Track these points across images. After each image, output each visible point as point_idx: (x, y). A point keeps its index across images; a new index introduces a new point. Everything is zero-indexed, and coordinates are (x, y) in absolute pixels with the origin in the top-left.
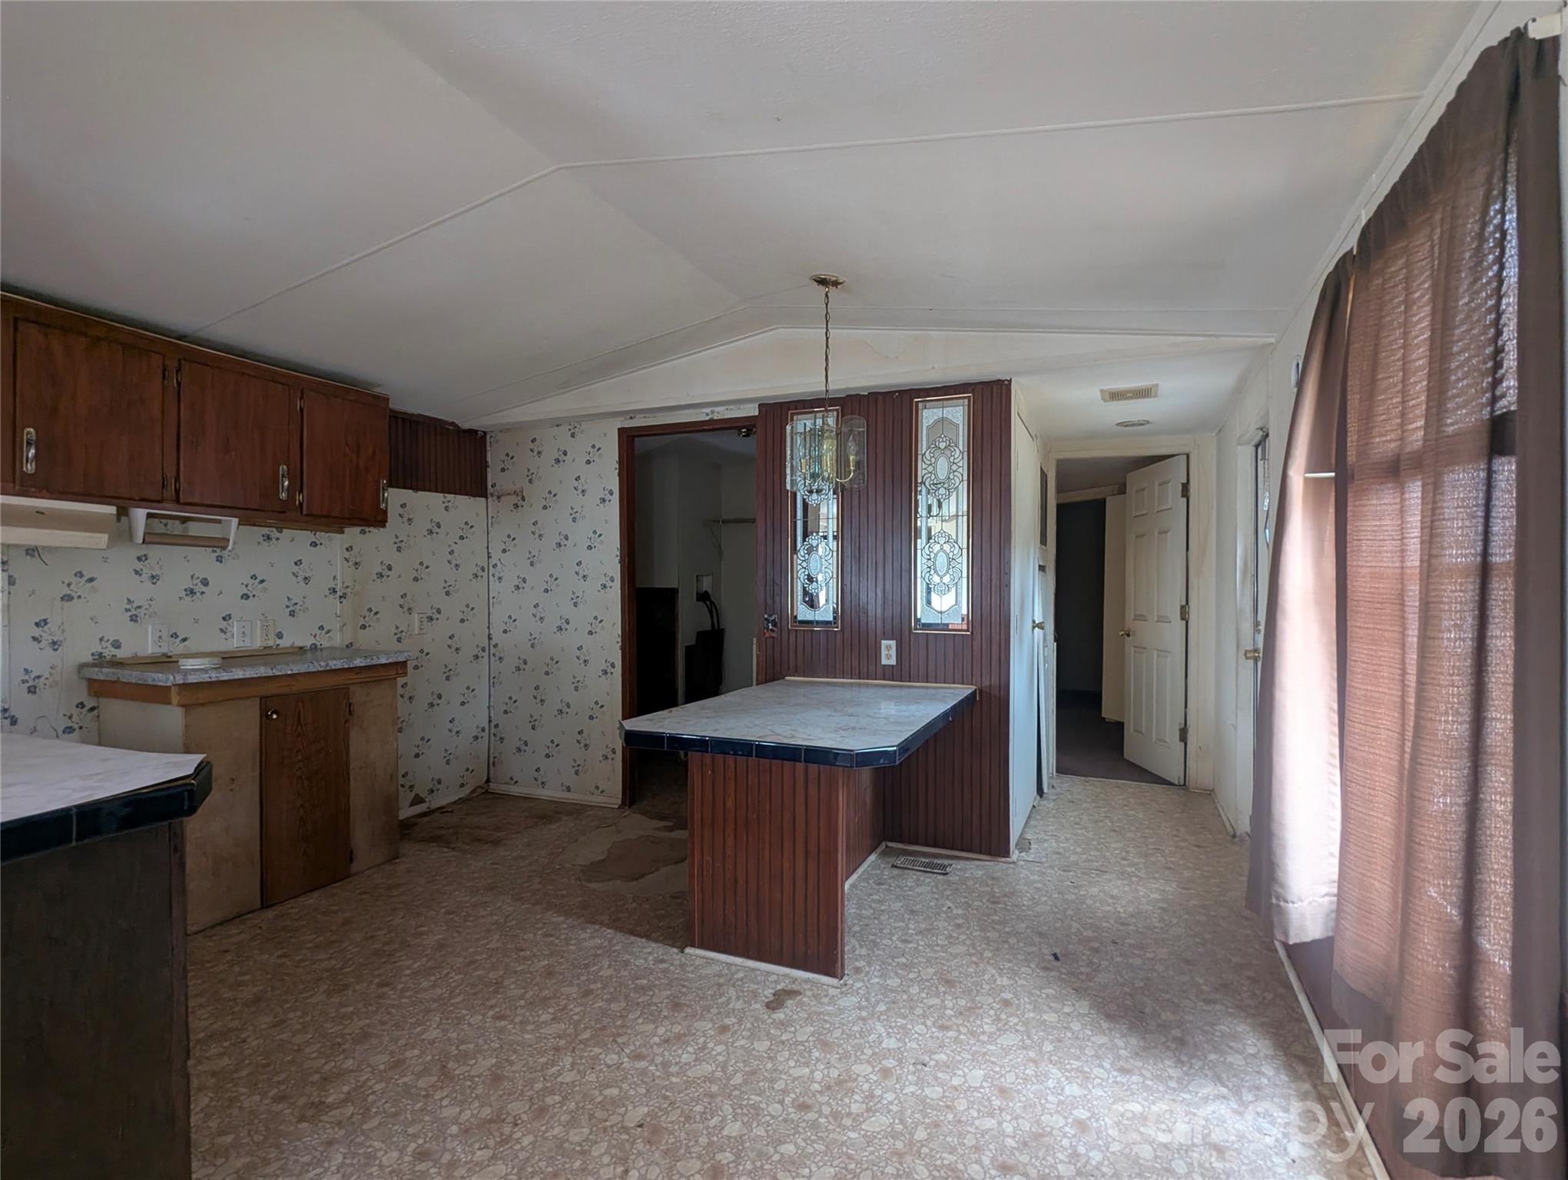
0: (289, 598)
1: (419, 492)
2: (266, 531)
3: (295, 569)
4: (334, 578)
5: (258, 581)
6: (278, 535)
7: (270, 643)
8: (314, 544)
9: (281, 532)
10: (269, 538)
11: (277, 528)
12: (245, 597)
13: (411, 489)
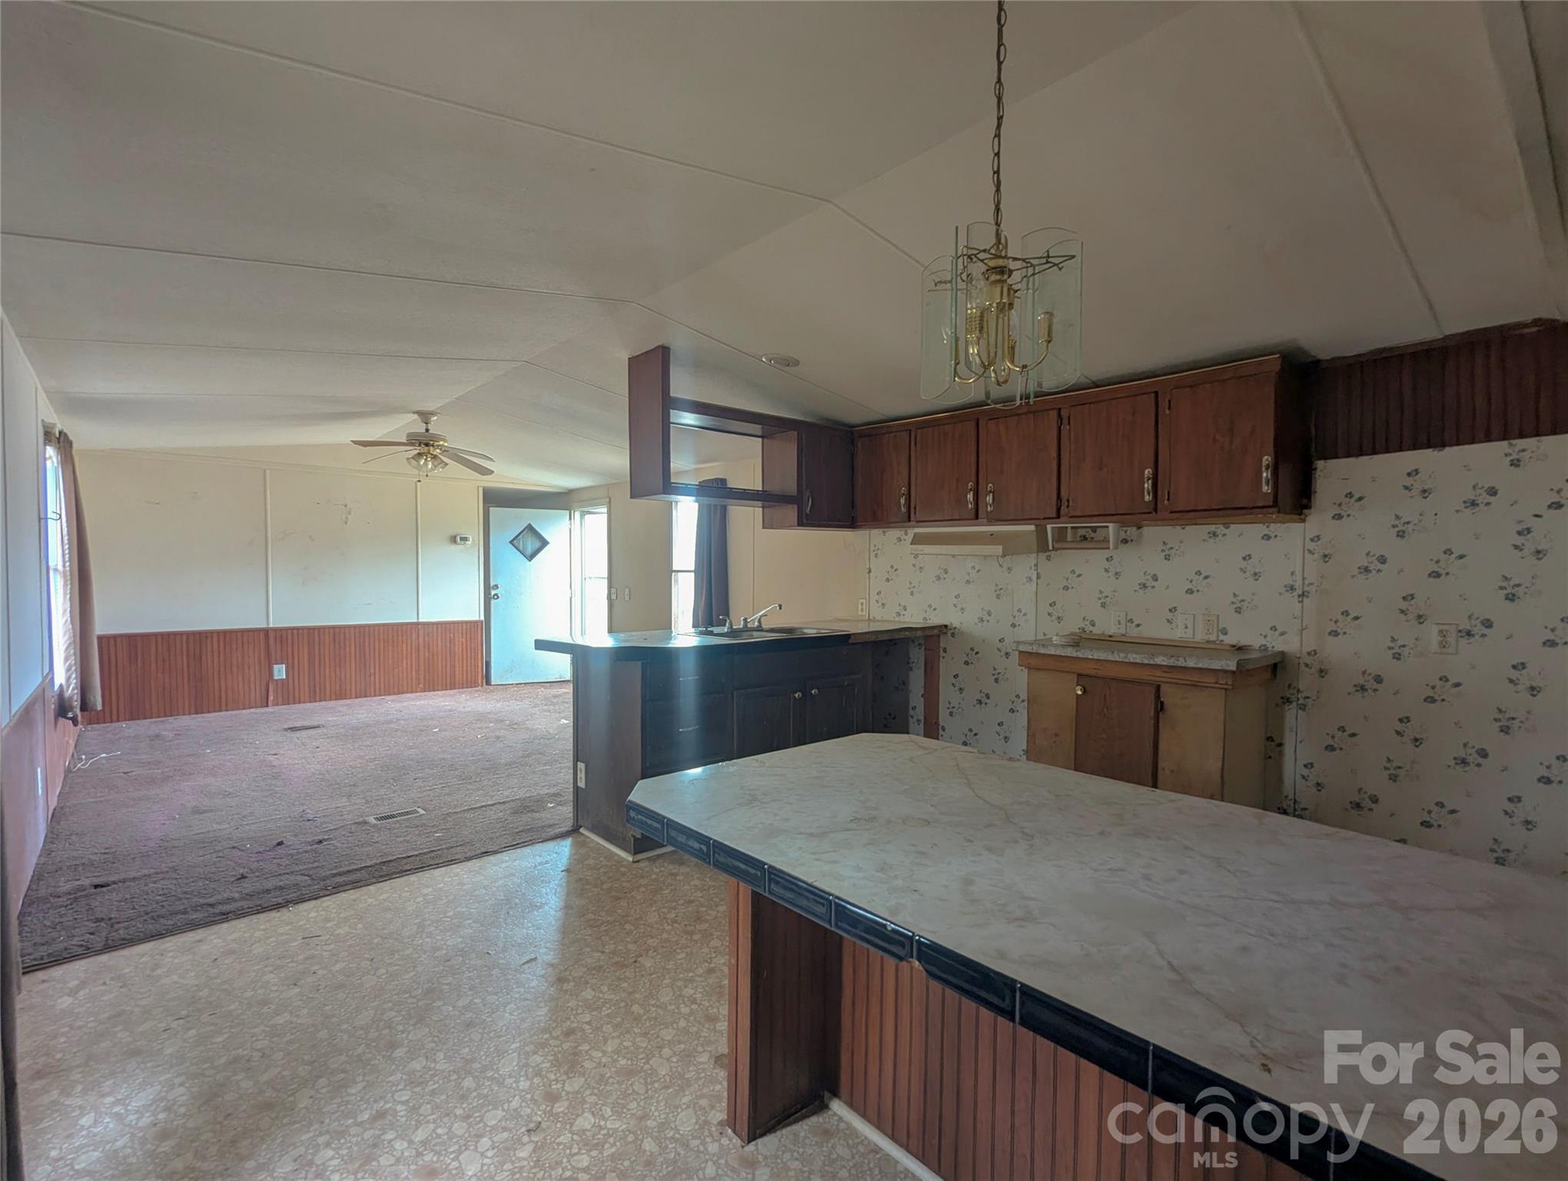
0: (1235, 595)
1: (1447, 449)
2: (1212, 528)
3: (1243, 564)
4: (1293, 573)
5: (1202, 576)
6: (1226, 531)
7: (1213, 638)
8: (1267, 537)
9: (1227, 528)
10: (1215, 535)
11: (1224, 524)
12: (1190, 591)
13: (1429, 447)
